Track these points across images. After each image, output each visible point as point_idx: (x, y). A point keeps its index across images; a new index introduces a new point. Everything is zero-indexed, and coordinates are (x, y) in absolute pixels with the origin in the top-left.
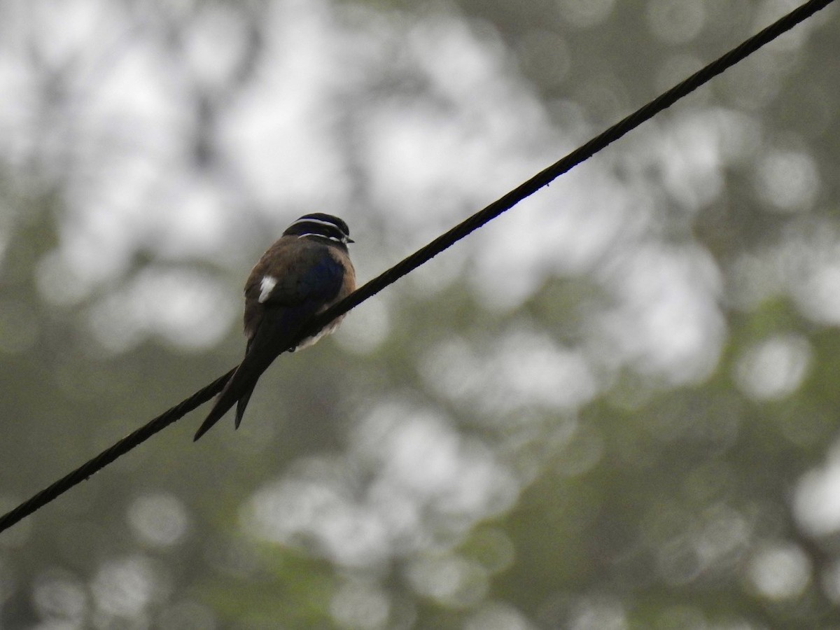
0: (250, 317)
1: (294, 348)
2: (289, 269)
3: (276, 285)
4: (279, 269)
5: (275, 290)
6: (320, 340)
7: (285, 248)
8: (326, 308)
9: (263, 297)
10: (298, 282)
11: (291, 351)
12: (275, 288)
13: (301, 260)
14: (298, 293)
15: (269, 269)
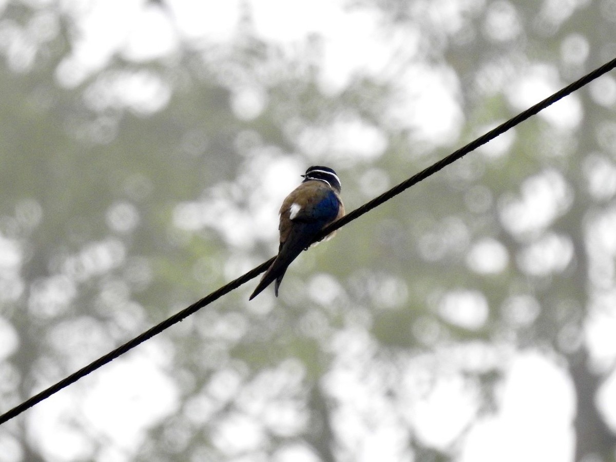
0: (283, 228)
1: (307, 248)
3: (301, 210)
4: (303, 200)
5: (300, 212)
6: (331, 239)
7: (307, 188)
8: (327, 226)
9: (292, 216)
10: (314, 208)
11: (305, 250)
12: (299, 211)
13: (316, 196)
14: (313, 215)
15: (297, 199)
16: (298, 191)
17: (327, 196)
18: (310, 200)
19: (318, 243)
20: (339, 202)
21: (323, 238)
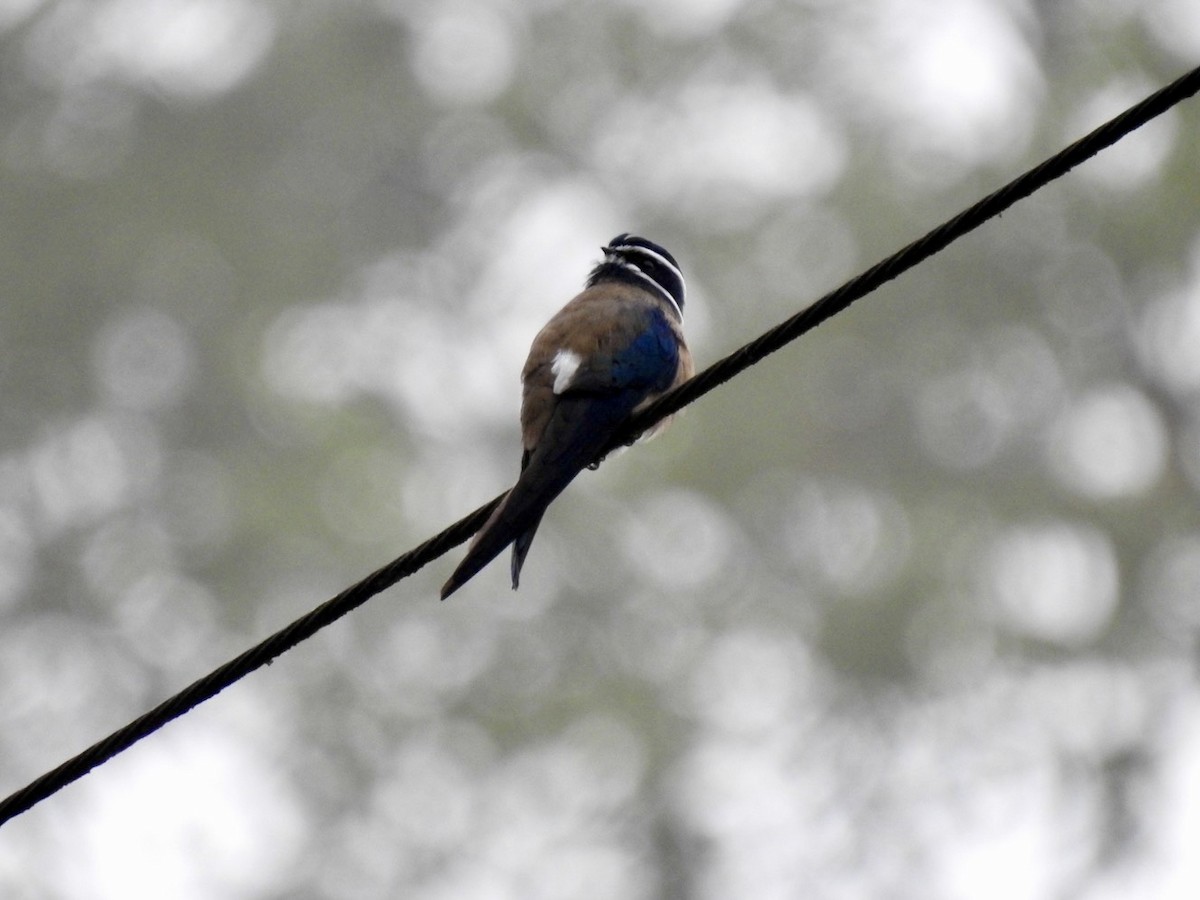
0: (530, 415)
1: (597, 464)
2: (600, 342)
3: (581, 366)
4: (584, 340)
5: (580, 372)
7: (594, 304)
8: (647, 402)
9: (560, 385)
10: (615, 361)
11: (592, 469)
12: (578, 371)
13: (618, 328)
14: (614, 379)
15: (567, 339)
16: (569, 316)
17: (647, 327)
18: (601, 339)
19: (624, 450)
20: (678, 341)
21: (639, 436)
